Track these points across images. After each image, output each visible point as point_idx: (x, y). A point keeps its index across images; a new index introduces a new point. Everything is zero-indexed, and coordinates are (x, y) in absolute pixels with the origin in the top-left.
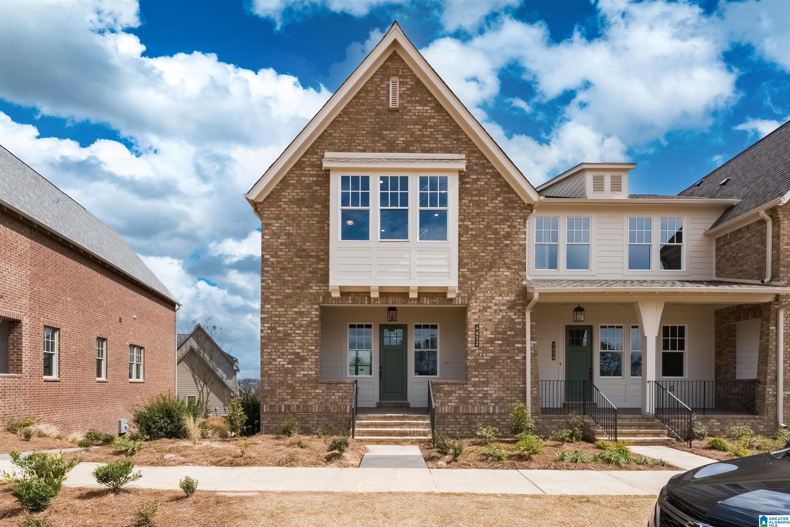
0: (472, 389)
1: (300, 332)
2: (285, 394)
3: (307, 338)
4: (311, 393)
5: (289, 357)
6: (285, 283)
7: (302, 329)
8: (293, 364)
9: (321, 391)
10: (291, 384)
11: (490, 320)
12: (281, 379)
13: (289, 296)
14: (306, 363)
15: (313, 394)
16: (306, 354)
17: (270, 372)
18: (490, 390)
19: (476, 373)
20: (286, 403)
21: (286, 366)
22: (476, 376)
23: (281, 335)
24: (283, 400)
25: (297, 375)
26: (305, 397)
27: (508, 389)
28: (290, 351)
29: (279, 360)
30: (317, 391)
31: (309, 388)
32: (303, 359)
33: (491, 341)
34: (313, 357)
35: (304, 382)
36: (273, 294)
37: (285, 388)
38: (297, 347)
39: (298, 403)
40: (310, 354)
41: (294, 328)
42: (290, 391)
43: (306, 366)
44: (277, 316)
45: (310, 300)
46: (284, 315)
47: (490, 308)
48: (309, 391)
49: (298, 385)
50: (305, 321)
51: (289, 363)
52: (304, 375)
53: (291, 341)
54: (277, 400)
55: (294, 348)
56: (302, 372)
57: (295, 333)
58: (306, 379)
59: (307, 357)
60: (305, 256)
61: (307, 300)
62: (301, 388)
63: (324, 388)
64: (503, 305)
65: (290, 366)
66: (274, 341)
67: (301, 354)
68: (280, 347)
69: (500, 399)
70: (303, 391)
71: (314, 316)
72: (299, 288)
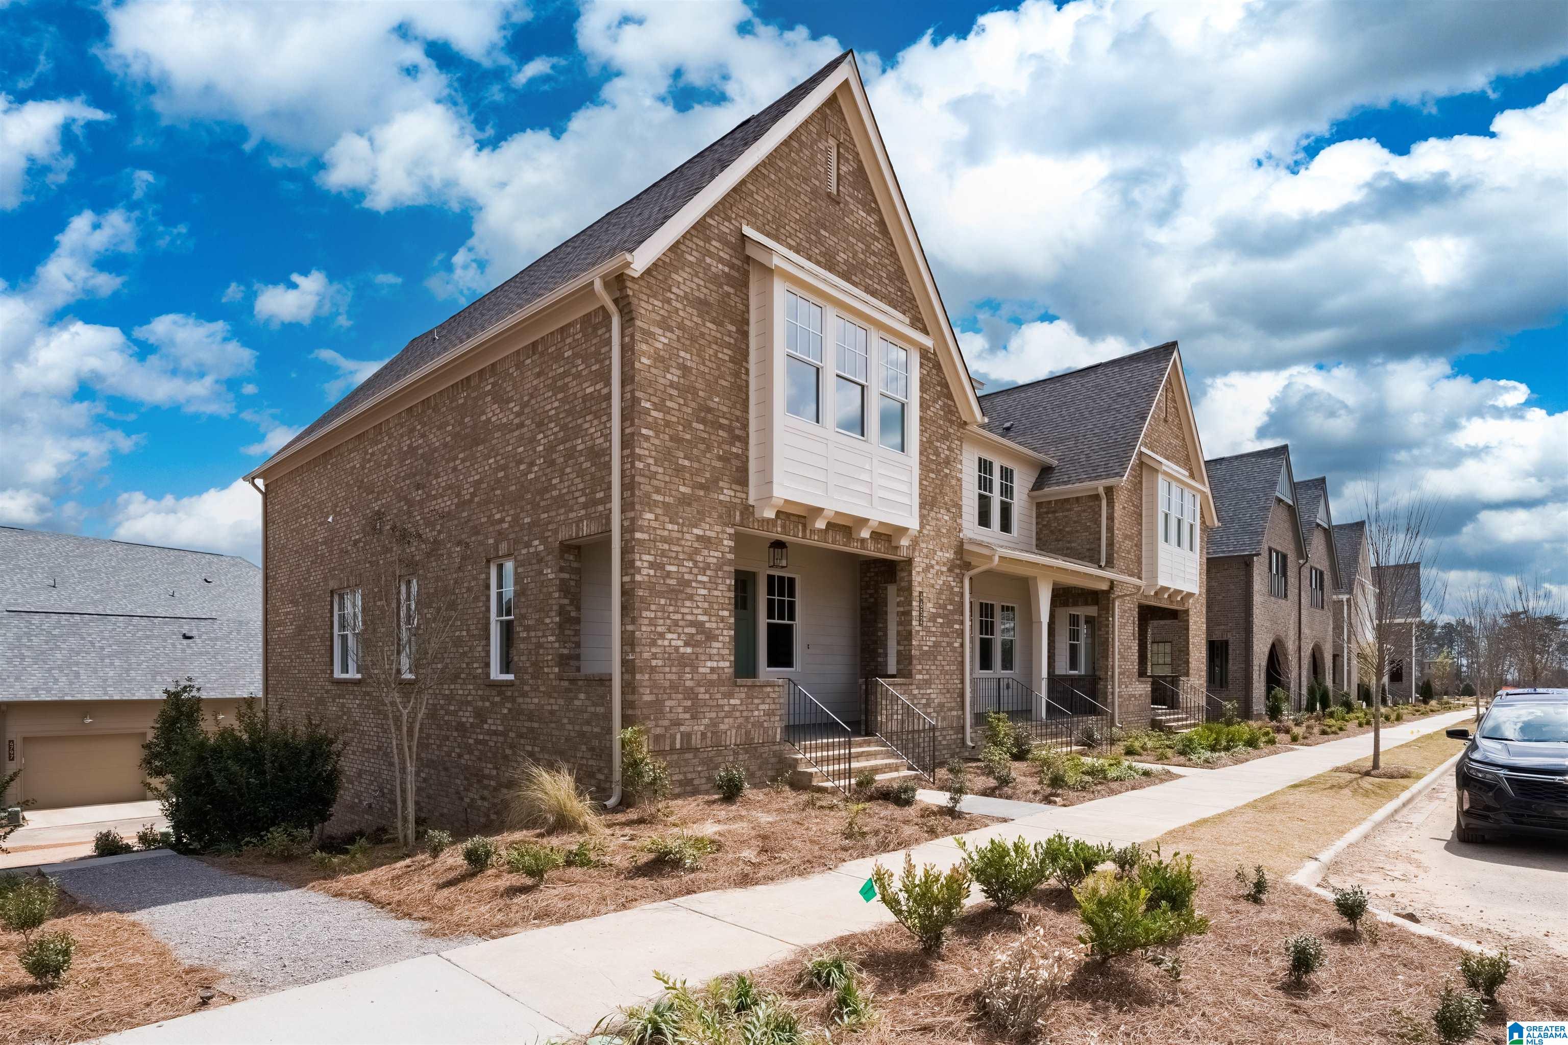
0: (916, 692)
1: (705, 579)
2: (680, 710)
3: (716, 593)
4: (723, 706)
5: (687, 630)
6: (679, 470)
7: (708, 573)
8: (693, 646)
9: (738, 702)
10: (692, 689)
11: (933, 586)
12: (674, 677)
13: (685, 501)
14: (715, 644)
15: (726, 708)
16: (714, 625)
17: (654, 663)
18: (932, 691)
19: (919, 667)
20: (682, 729)
21: (682, 650)
22: (920, 672)
23: (673, 582)
24: (678, 723)
25: (701, 670)
26: (713, 715)
27: (948, 692)
28: (689, 617)
29: (669, 636)
30: (732, 702)
31: (719, 696)
32: (711, 637)
33: (933, 618)
34: (725, 632)
35: (711, 683)
36: (658, 491)
37: (681, 696)
38: (699, 611)
39: (702, 728)
40: (721, 625)
41: (695, 571)
42: (689, 703)
43: (715, 651)
44: (665, 540)
45: (720, 517)
46: (679, 539)
48: (721, 702)
49: (702, 690)
50: (713, 555)
51: (686, 644)
52: (713, 669)
53: (691, 598)
54: (666, 723)
55: (695, 611)
56: (709, 664)
57: (696, 581)
58: (715, 677)
59: (717, 632)
60: (712, 422)
61: (715, 515)
62: (707, 696)
63: (743, 695)
64: (944, 564)
65: (689, 650)
66: (661, 595)
67: (707, 625)
68: (671, 609)
69: (941, 705)
70: (711, 703)
71: (727, 550)
72: (702, 487)
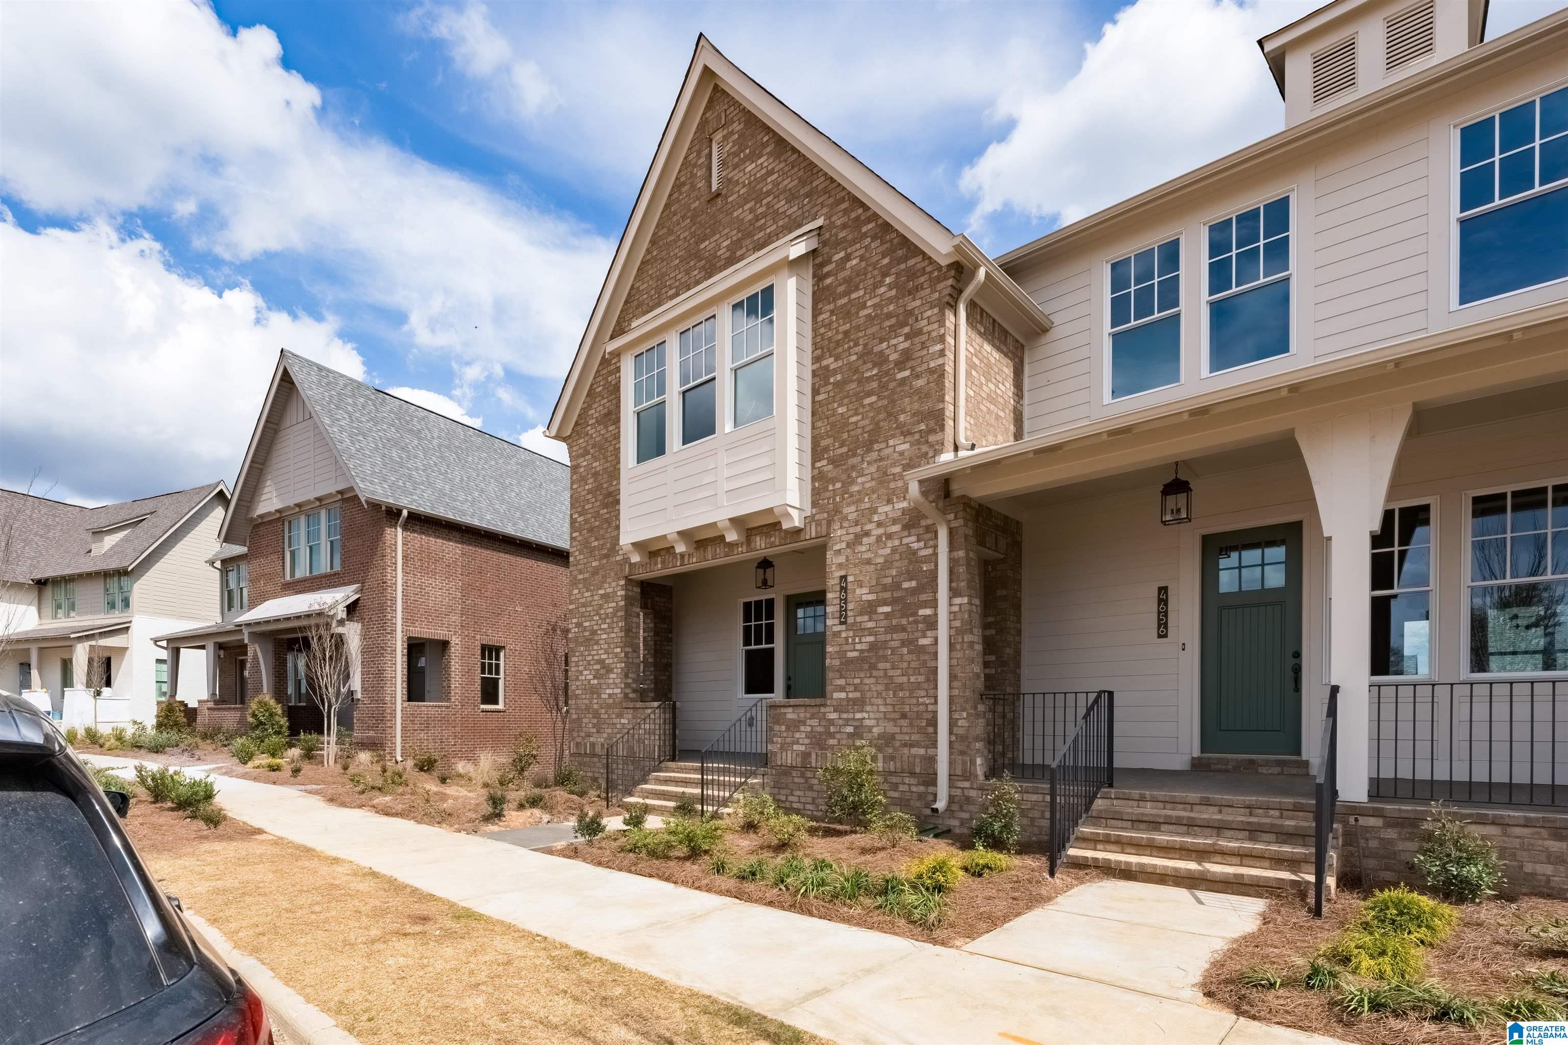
47: (867, 534)
